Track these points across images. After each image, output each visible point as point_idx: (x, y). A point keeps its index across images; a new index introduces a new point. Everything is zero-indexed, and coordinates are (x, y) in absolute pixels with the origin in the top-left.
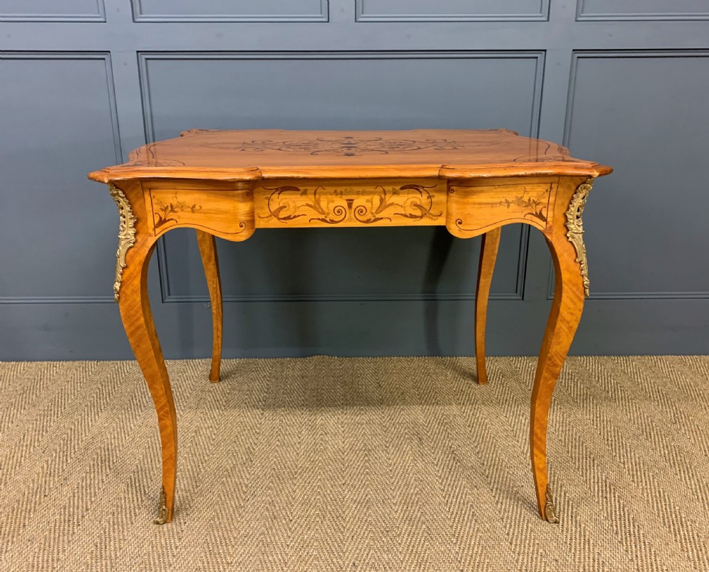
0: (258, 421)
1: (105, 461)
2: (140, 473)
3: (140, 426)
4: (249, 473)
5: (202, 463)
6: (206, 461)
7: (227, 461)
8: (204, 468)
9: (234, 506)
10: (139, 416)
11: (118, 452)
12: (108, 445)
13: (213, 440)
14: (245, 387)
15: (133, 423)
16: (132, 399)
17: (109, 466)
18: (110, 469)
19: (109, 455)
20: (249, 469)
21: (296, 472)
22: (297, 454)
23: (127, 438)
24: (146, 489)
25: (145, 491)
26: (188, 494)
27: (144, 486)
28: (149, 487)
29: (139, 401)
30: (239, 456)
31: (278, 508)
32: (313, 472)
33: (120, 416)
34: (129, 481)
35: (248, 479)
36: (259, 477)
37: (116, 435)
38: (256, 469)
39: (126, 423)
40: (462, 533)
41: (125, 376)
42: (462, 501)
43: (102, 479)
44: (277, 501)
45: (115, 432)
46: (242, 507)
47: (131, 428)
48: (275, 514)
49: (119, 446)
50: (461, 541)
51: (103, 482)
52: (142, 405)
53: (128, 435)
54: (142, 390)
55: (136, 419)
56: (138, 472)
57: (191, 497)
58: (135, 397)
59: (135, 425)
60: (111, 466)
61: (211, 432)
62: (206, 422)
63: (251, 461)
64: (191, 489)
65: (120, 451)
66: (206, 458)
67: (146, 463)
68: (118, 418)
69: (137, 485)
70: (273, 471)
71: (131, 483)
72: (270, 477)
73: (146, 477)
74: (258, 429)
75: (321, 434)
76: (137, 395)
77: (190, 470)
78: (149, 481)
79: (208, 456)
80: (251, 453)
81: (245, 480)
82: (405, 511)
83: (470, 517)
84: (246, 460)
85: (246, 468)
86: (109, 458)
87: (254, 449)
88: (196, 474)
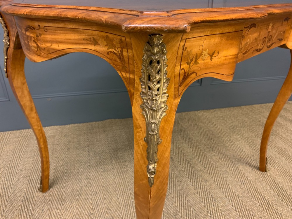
0: (87, 159)
1: (3, 196)
2: (26, 201)
3: (21, 170)
4: (91, 191)
5: (63, 189)
6: (64, 187)
7: (76, 185)
8: (64, 191)
9: (88, 214)
10: (20, 164)
11: (10, 189)
12: (3, 185)
13: (66, 173)
14: (76, 140)
15: (17, 169)
16: (14, 154)
17: (6, 200)
18: (7, 201)
19: (5, 192)
20: (90, 188)
21: (116, 186)
22: (114, 175)
23: (15, 179)
24: (32, 212)
25: (32, 214)
26: (59, 211)
27: (30, 210)
28: (33, 210)
29: (19, 155)
30: (83, 181)
31: (112, 211)
32: (125, 185)
33: (8, 165)
34: (20, 208)
35: (91, 195)
36: (97, 193)
37: (8, 178)
38: (94, 188)
39: (13, 169)
40: (211, 209)
41: (8, 140)
42: (204, 190)
43: (3, 209)
44: (111, 207)
45: (7, 176)
46: (92, 214)
47: (16, 172)
48: (112, 215)
49: (10, 185)
50: (213, 214)
51: (4, 211)
52: (21, 157)
53: (15, 177)
54: (19, 148)
55: (18, 166)
56: (25, 201)
57: (61, 212)
58: (16, 152)
59: (18, 170)
60: (8, 200)
61: (63, 168)
62: (60, 163)
63: (90, 183)
64: (60, 207)
65: (11, 188)
66: (64, 185)
67: (29, 194)
68: (8, 167)
69: (26, 209)
70: (103, 188)
71: (22, 209)
72: (103, 192)
73: (31, 203)
74: (89, 163)
75: (123, 162)
76: (16, 151)
77: (57, 194)
78: (33, 205)
79: (65, 183)
80: (89, 178)
81: (90, 195)
82: (179, 201)
83: (211, 199)
84: (87, 183)
85: (88, 188)
86: (5, 194)
87: (90, 176)
88: (60, 197)
